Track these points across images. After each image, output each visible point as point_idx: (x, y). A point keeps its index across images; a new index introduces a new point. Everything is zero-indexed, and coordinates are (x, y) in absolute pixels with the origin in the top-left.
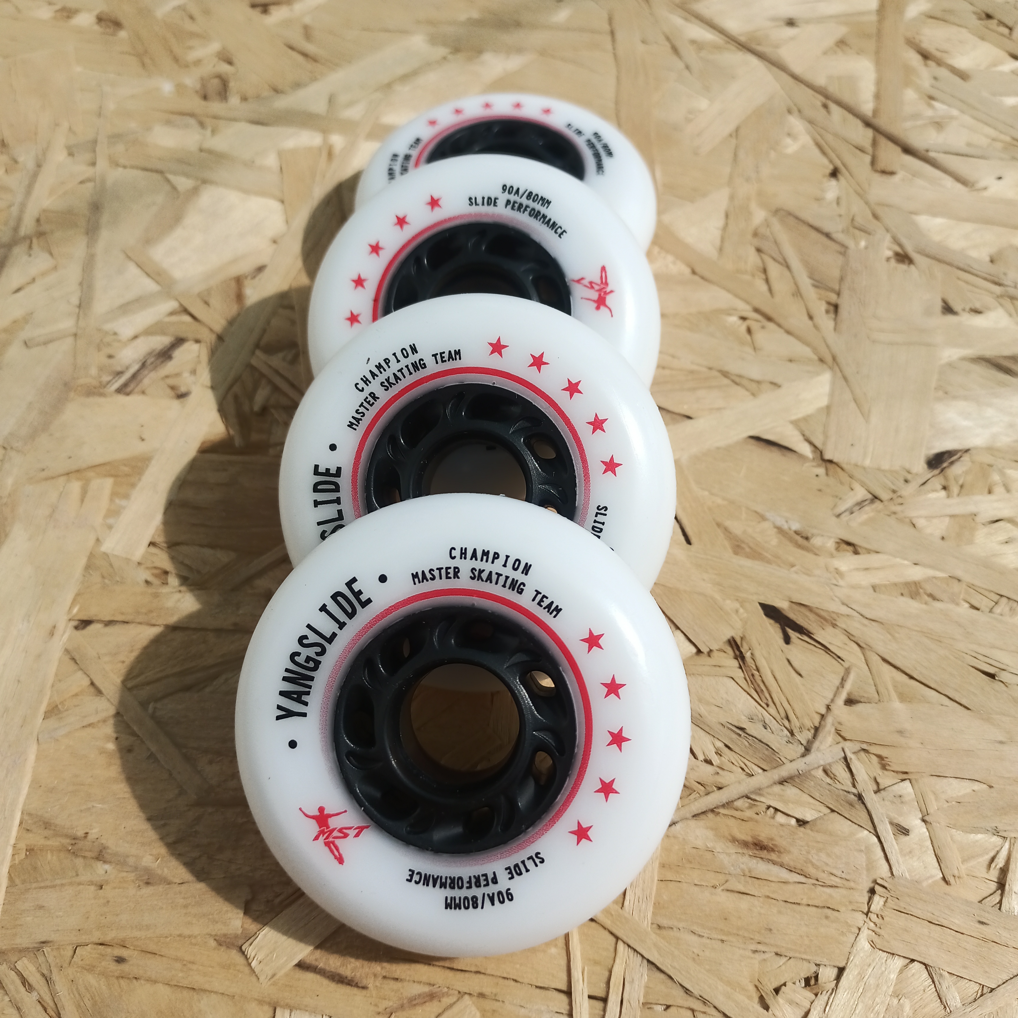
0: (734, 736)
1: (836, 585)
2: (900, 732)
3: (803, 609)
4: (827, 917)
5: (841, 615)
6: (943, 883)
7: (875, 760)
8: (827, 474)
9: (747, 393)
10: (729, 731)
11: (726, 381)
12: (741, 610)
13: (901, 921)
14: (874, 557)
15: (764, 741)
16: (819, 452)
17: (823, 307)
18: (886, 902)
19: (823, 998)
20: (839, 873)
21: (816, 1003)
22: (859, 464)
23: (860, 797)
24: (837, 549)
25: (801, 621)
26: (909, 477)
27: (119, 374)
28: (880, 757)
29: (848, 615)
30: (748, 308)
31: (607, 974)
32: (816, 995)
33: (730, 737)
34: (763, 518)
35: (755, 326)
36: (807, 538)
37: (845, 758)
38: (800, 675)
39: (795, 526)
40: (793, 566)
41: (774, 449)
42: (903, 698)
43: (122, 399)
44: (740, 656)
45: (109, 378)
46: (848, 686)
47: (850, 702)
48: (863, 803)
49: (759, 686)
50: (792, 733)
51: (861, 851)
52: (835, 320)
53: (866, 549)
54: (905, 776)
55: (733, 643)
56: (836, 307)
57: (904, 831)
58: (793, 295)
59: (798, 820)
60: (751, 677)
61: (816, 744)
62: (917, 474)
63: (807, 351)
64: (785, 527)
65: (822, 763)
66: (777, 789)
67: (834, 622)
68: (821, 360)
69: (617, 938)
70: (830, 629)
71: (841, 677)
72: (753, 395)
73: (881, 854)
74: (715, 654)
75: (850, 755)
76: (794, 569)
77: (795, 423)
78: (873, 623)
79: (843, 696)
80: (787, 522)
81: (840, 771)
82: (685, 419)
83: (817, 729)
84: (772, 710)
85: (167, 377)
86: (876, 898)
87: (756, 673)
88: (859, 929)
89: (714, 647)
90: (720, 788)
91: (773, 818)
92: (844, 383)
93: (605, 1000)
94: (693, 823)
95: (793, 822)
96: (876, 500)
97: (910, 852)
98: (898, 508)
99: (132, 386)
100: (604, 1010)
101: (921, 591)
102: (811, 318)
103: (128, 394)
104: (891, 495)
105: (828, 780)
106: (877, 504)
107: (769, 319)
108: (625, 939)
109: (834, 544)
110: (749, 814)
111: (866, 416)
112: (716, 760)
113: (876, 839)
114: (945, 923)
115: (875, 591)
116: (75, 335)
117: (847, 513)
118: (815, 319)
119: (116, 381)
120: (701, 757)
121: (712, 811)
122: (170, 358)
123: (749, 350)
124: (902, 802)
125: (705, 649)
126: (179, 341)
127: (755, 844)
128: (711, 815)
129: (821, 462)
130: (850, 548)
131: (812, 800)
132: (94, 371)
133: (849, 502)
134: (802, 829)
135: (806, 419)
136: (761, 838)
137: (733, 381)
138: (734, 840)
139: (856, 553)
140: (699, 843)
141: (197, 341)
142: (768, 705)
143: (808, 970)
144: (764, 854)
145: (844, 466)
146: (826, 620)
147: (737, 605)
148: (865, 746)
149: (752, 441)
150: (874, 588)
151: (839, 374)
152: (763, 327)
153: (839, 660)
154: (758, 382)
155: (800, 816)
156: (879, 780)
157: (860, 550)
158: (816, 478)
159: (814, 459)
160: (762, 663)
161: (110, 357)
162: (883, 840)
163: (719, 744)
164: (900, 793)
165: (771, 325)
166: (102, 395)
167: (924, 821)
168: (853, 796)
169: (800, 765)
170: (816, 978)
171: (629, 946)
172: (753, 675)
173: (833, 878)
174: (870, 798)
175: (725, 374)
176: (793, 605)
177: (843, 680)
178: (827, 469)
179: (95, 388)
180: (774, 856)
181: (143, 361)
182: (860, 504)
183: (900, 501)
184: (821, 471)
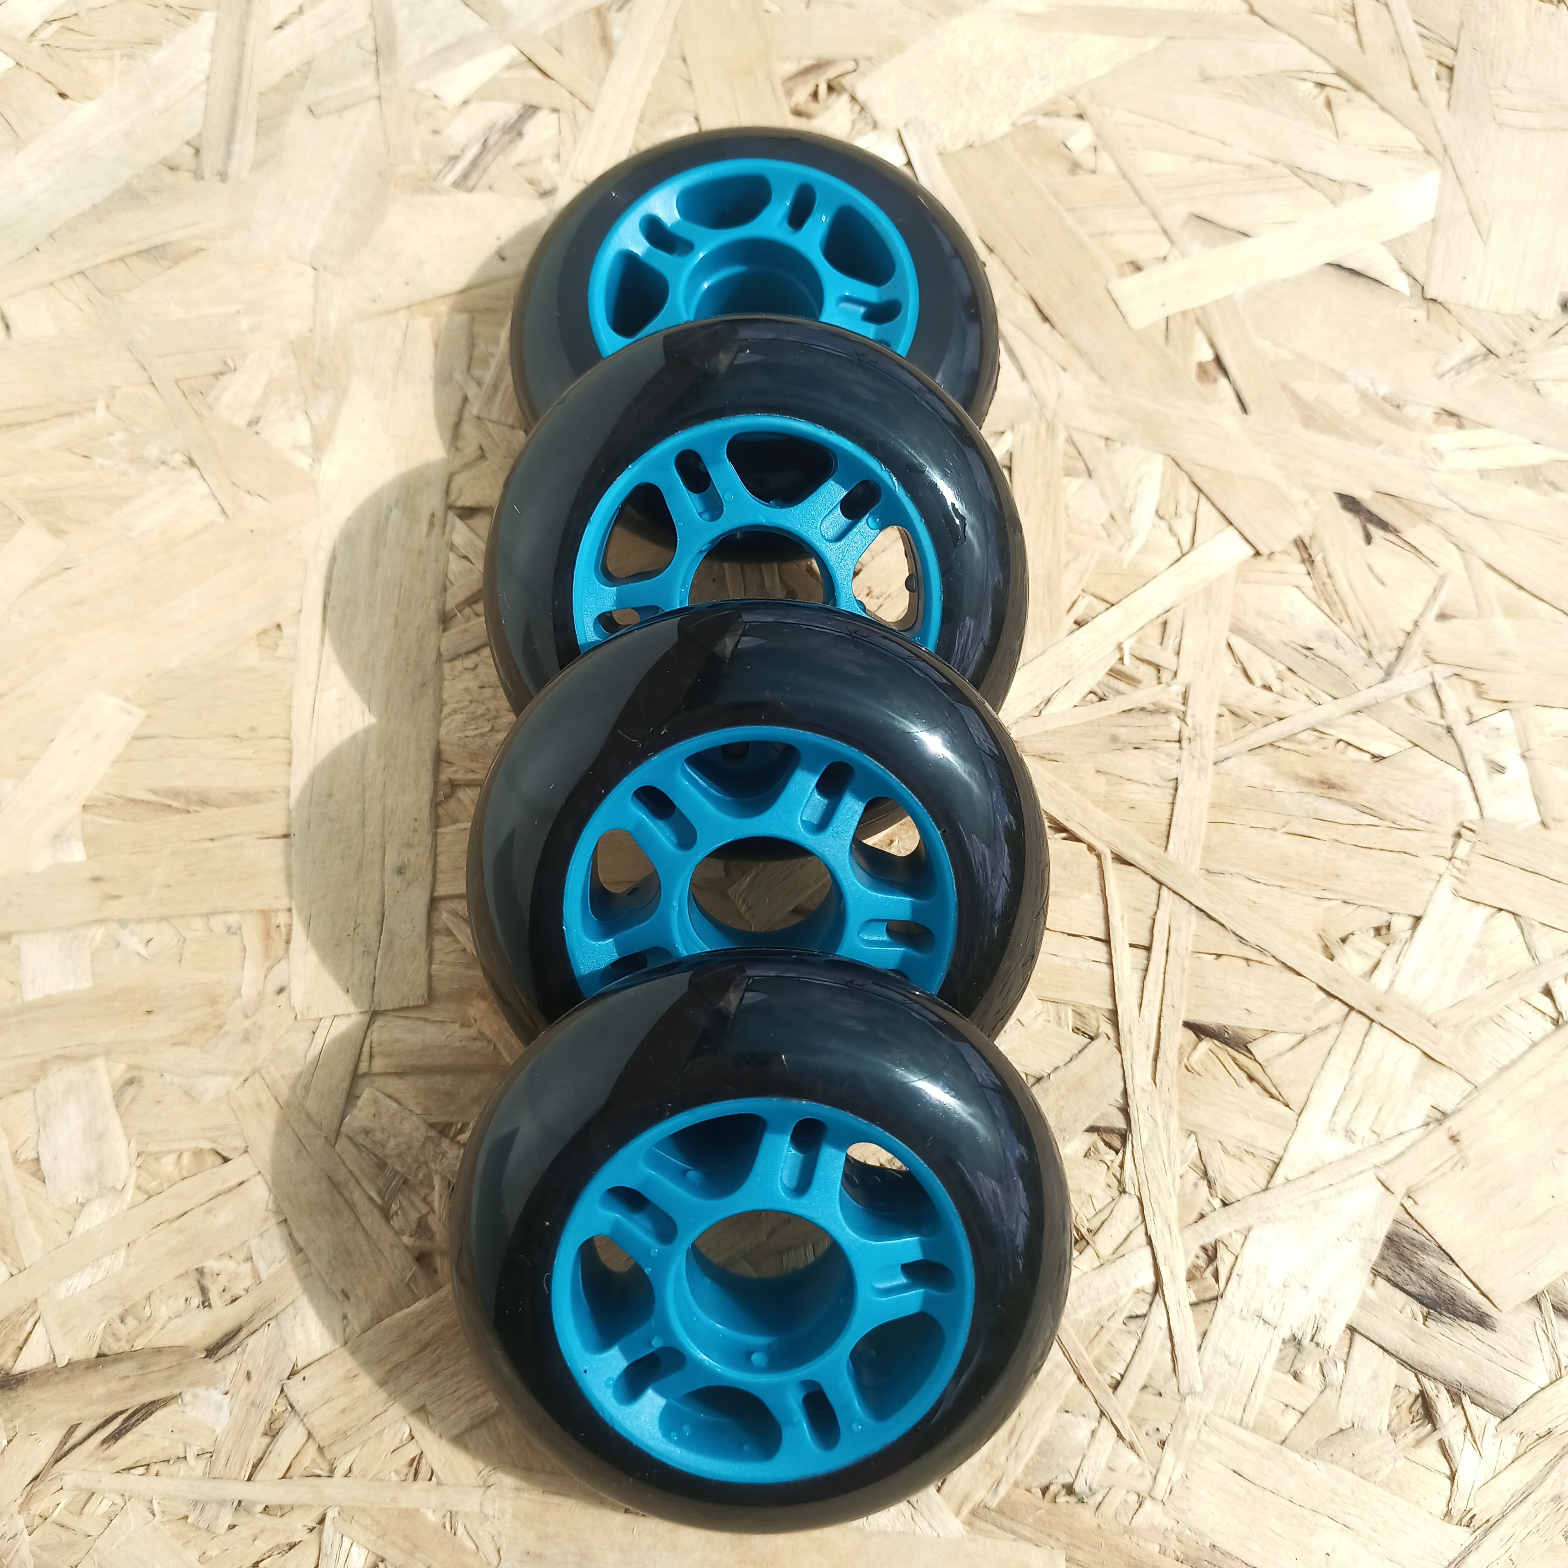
0: (1302, 658)
1: (1433, 470)
2: (1504, 654)
3: (1389, 500)
4: (1404, 863)
5: (1439, 508)
6: (1541, 827)
7: (1469, 686)
8: (1429, 319)
9: (1325, 200)
10: (1294, 652)
11: (1296, 182)
12: (1312, 502)
13: (1491, 867)
14: (1483, 433)
15: (1336, 663)
16: (1420, 288)
17: (1433, 68)
18: (1473, 846)
19: (1395, 948)
20: (1419, 814)
21: (1388, 953)
22: (1472, 305)
23: (1449, 730)
24: (1436, 421)
25: (1386, 516)
26: (1536, 324)
27: (455, 159)
28: (1476, 682)
29: (1446, 509)
30: (1329, 69)
31: (1150, 922)
32: (1388, 945)
33: (1296, 660)
34: (1341, 378)
35: (1337, 97)
36: (1398, 407)
37: (1434, 684)
38: (1383, 584)
39: (1384, 390)
40: (1379, 443)
41: (1360, 281)
42: (1510, 612)
43: (462, 197)
44: (1308, 560)
45: (440, 166)
46: (1442, 597)
47: (1442, 617)
48: (1454, 737)
49: (1331, 597)
50: (1370, 654)
51: (1447, 790)
52: (1449, 90)
53: (1474, 422)
54: (1505, 706)
55: (1301, 544)
56: (1451, 69)
57: (1500, 769)
58: (1393, 50)
59: (1374, 756)
60: (1322, 587)
61: (1398, 669)
62: (1547, 320)
63: (1408, 138)
64: (1371, 391)
65: (1405, 689)
66: (1351, 719)
67: (1428, 517)
68: (1427, 152)
69: (1161, 884)
70: (1423, 527)
71: (1433, 588)
72: (1334, 203)
73: (1471, 795)
74: (1277, 556)
75: (1439, 681)
76: (1381, 448)
77: (1389, 245)
78: (1477, 519)
79: (1435, 610)
80: (1373, 384)
81: (1428, 700)
82: (1241, 236)
83: (1401, 649)
84: (1346, 626)
85: (520, 165)
86: (1462, 843)
87: (1327, 580)
88: (1441, 876)
89: (1277, 548)
90: (1281, 719)
91: (1344, 753)
92: (1458, 186)
93: (1148, 949)
94: (1248, 758)
95: (1367, 757)
96: (1492, 356)
97: (1504, 793)
98: (1519, 367)
99: (473, 179)
100: (1148, 959)
101: (1541, 478)
102: (1416, 87)
103: (471, 190)
104: (1511, 348)
105: (1411, 710)
106: (1492, 361)
107: (1357, 87)
108: (1170, 884)
109: (1432, 415)
110: (1315, 748)
111: (1483, 235)
112: (1276, 686)
113: (1466, 778)
114: (1540, 870)
115: (1482, 477)
116: (379, 98)
117: (1453, 373)
118: (1421, 88)
119: (450, 170)
120: (1259, 682)
121: (1272, 745)
122: (520, 134)
123: (1331, 136)
124: (1499, 736)
125: (1264, 550)
126: (530, 110)
127: (1323, 783)
128: (1269, 750)
129: (1422, 301)
130: (1454, 420)
131: (1391, 733)
132: (417, 154)
133: (1455, 359)
134: (1378, 765)
135: (1404, 239)
136: (1329, 776)
137: (1306, 181)
138: (1297, 778)
139: (1460, 426)
140: (1256, 781)
141: (555, 110)
142: (1341, 621)
143: (1380, 919)
144: (1332, 793)
145: (1452, 307)
146: (1417, 514)
147: (1305, 495)
148: (1458, 670)
149: (1331, 270)
150: (1482, 473)
151: (1452, 174)
152: (1349, 100)
153: (1432, 565)
154: (1340, 183)
155: (1376, 752)
156: (1473, 710)
157: (1464, 421)
158: (1415, 324)
159: (1412, 296)
160: (1337, 569)
161: (436, 132)
162: (1473, 778)
163: (1282, 667)
164: (1498, 726)
165: (1359, 97)
166: (435, 191)
167: (1524, 757)
168: (1439, 729)
169: (1380, 692)
170: (1388, 927)
171: (1175, 892)
172: (1324, 584)
173: (1412, 820)
174: (1462, 731)
175: (1296, 170)
176: (1378, 495)
177: (1436, 591)
178: (1428, 313)
179: (422, 180)
180: (1343, 796)
181: (484, 139)
182: (1470, 361)
183: (1522, 356)
184: (1421, 314)
